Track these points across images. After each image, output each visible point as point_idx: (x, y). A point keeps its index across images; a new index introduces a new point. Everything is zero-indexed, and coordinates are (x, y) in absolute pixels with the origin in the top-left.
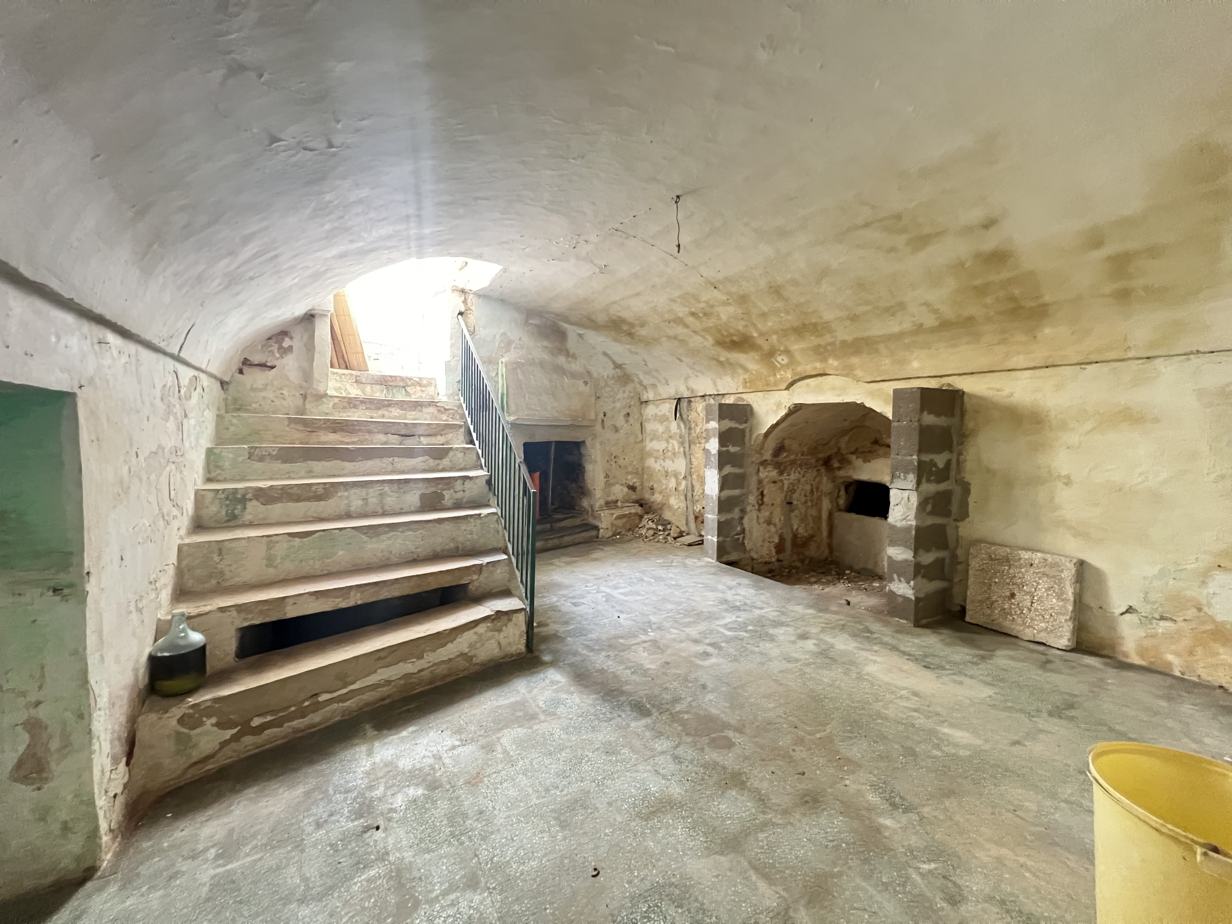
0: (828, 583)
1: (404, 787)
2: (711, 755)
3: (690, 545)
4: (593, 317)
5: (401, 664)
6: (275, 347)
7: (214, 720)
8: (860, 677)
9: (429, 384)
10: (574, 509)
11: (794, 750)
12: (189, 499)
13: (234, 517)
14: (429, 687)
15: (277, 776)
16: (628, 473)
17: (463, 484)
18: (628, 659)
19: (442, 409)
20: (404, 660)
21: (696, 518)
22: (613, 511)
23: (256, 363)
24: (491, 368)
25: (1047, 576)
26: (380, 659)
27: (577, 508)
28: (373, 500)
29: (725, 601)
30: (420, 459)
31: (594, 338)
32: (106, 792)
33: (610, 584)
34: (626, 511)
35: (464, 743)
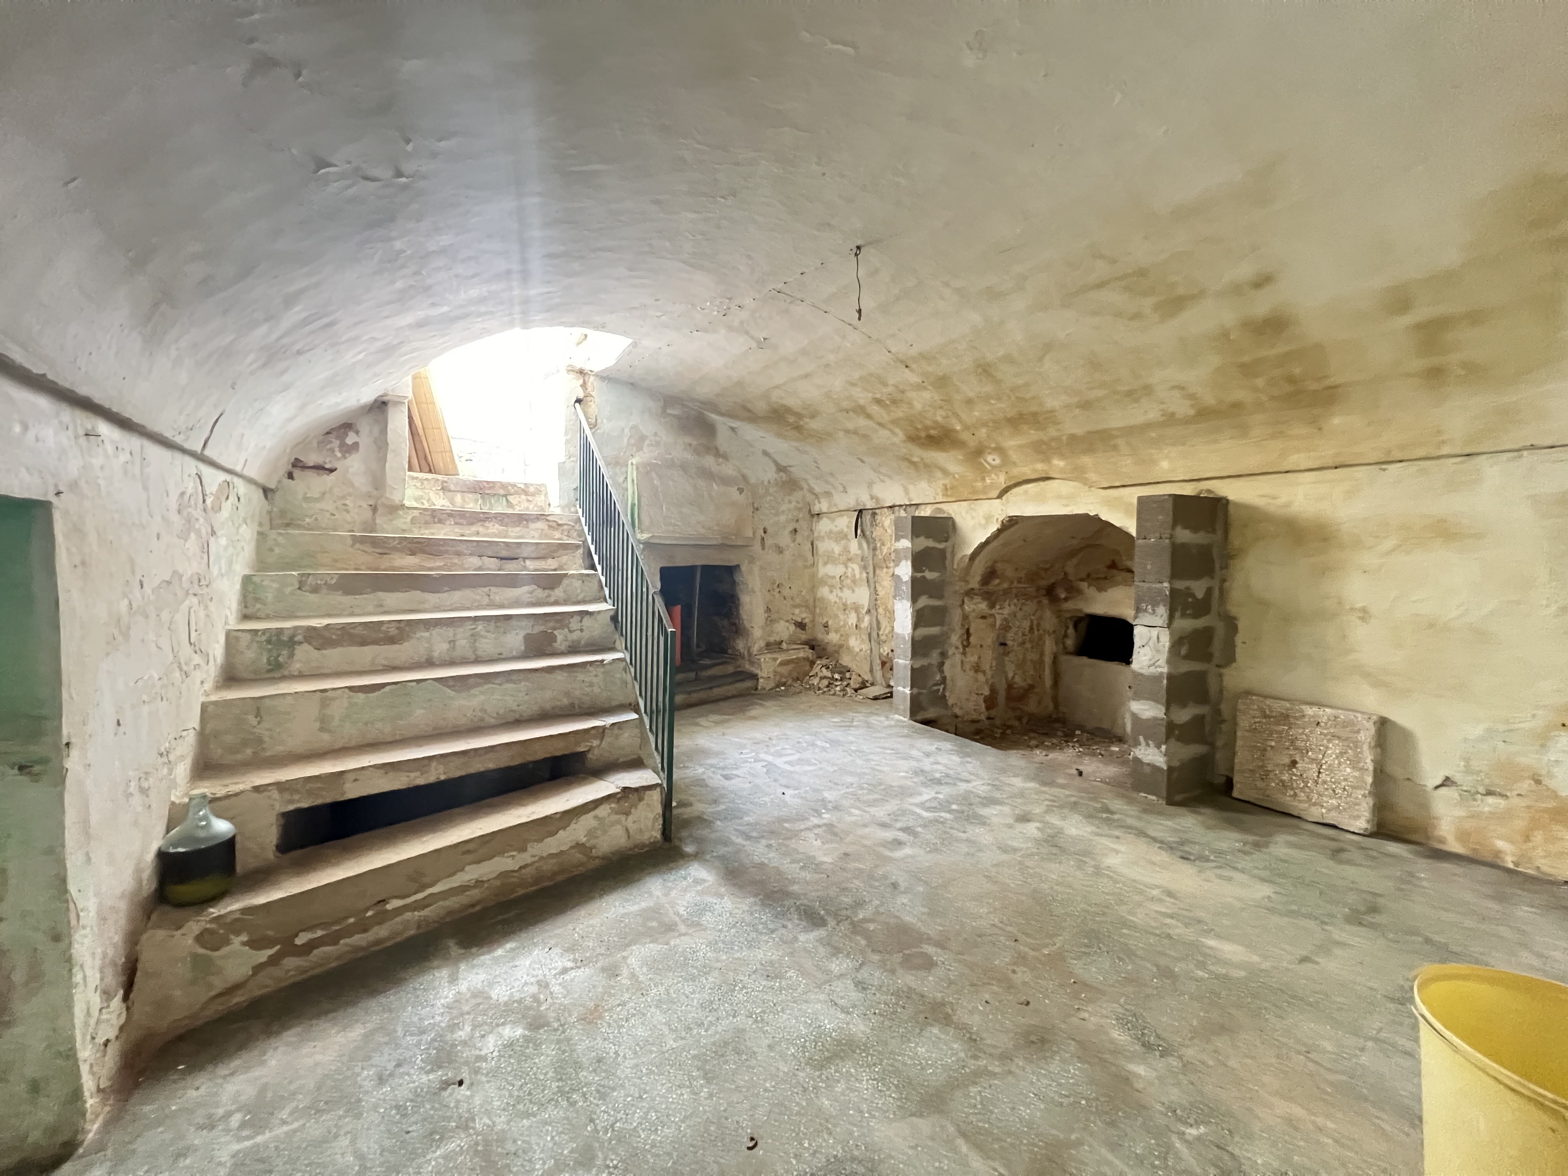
0: (1053, 747)
1: (498, 1025)
2: (906, 979)
3: (876, 698)
4: (749, 405)
5: (496, 859)
6: (336, 443)
7: (244, 938)
8: (1098, 872)
9: (538, 492)
10: (726, 653)
11: (1014, 972)
12: (218, 642)
13: (278, 666)
14: (535, 888)
15: (327, 1012)
16: (796, 606)
17: (581, 621)
18: (795, 850)
19: (554, 524)
20: (501, 853)
21: (883, 664)
22: (775, 656)
23: (311, 464)
24: (617, 470)
25: (1339, 738)
26: (468, 852)
27: (730, 651)
28: (463, 643)
29: (922, 771)
30: (526, 589)
31: (750, 432)
32: (93, 1038)
33: (772, 750)
34: (793, 655)
35: (579, 964)
